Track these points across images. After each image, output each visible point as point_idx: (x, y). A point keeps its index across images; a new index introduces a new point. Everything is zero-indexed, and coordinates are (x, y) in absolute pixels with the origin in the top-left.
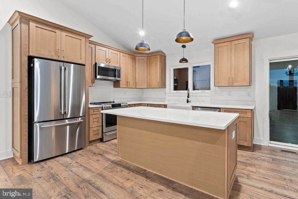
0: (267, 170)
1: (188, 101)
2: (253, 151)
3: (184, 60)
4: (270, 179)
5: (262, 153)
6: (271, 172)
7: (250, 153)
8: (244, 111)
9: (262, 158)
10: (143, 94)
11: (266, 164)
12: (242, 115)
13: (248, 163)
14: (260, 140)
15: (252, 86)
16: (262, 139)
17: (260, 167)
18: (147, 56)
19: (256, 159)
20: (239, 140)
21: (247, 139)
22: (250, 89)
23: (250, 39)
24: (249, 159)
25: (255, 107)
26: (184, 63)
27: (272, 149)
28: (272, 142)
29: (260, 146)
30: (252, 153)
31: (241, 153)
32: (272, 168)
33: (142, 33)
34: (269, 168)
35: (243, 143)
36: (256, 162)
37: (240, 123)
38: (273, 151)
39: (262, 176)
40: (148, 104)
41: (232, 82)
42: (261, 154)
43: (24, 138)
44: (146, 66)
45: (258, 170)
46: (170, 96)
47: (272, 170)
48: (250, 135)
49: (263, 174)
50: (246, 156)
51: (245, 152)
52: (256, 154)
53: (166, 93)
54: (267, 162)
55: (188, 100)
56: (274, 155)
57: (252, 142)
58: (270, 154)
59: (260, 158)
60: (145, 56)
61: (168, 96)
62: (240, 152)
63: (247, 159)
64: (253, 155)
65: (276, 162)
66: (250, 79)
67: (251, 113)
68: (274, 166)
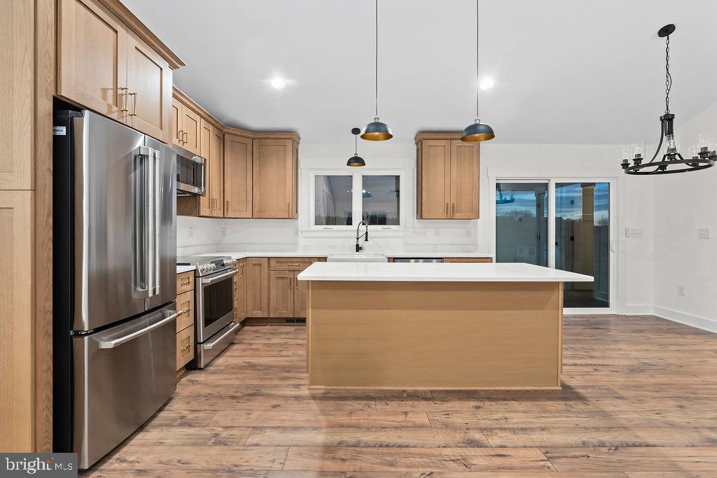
1: (358, 248)
3: (357, 161)
10: (224, 234)
18: (252, 136)
26: (356, 166)
33: (278, 82)
40: (269, 258)
41: (452, 212)
43: (44, 397)
44: (249, 162)
46: (307, 237)
53: (297, 232)
55: (357, 245)
60: (249, 135)
61: (304, 238)
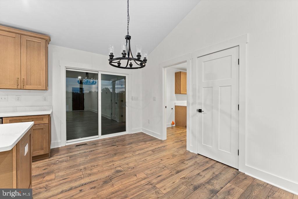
0: (65, 170)
2: (51, 157)
4: (69, 177)
5: (61, 155)
6: (69, 170)
7: (48, 160)
8: (39, 117)
9: (60, 160)
11: (65, 164)
12: (38, 122)
13: (46, 173)
14: (58, 142)
15: (49, 91)
16: (59, 141)
17: (59, 170)
19: (54, 164)
20: (34, 150)
21: (44, 147)
22: (46, 93)
23: (47, 42)
24: (47, 168)
25: (52, 112)
27: (69, 148)
28: (69, 141)
29: (58, 148)
30: (50, 159)
31: (36, 165)
32: (70, 165)
34: (68, 167)
35: (38, 152)
36: (55, 167)
37: (34, 131)
38: (70, 149)
39: (61, 179)
41: (22, 84)
42: (59, 157)
45: (57, 174)
47: (71, 167)
48: (48, 141)
49: (62, 176)
50: (42, 166)
51: (41, 161)
52: (55, 158)
54: (66, 161)
56: (71, 152)
57: (49, 147)
58: (67, 153)
59: (58, 161)
62: (34, 165)
63: (44, 168)
64: (51, 161)
65: (73, 158)
66: (47, 83)
67: (48, 119)
68: (71, 163)
